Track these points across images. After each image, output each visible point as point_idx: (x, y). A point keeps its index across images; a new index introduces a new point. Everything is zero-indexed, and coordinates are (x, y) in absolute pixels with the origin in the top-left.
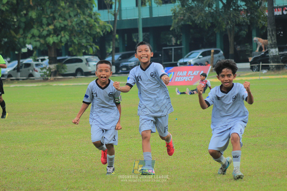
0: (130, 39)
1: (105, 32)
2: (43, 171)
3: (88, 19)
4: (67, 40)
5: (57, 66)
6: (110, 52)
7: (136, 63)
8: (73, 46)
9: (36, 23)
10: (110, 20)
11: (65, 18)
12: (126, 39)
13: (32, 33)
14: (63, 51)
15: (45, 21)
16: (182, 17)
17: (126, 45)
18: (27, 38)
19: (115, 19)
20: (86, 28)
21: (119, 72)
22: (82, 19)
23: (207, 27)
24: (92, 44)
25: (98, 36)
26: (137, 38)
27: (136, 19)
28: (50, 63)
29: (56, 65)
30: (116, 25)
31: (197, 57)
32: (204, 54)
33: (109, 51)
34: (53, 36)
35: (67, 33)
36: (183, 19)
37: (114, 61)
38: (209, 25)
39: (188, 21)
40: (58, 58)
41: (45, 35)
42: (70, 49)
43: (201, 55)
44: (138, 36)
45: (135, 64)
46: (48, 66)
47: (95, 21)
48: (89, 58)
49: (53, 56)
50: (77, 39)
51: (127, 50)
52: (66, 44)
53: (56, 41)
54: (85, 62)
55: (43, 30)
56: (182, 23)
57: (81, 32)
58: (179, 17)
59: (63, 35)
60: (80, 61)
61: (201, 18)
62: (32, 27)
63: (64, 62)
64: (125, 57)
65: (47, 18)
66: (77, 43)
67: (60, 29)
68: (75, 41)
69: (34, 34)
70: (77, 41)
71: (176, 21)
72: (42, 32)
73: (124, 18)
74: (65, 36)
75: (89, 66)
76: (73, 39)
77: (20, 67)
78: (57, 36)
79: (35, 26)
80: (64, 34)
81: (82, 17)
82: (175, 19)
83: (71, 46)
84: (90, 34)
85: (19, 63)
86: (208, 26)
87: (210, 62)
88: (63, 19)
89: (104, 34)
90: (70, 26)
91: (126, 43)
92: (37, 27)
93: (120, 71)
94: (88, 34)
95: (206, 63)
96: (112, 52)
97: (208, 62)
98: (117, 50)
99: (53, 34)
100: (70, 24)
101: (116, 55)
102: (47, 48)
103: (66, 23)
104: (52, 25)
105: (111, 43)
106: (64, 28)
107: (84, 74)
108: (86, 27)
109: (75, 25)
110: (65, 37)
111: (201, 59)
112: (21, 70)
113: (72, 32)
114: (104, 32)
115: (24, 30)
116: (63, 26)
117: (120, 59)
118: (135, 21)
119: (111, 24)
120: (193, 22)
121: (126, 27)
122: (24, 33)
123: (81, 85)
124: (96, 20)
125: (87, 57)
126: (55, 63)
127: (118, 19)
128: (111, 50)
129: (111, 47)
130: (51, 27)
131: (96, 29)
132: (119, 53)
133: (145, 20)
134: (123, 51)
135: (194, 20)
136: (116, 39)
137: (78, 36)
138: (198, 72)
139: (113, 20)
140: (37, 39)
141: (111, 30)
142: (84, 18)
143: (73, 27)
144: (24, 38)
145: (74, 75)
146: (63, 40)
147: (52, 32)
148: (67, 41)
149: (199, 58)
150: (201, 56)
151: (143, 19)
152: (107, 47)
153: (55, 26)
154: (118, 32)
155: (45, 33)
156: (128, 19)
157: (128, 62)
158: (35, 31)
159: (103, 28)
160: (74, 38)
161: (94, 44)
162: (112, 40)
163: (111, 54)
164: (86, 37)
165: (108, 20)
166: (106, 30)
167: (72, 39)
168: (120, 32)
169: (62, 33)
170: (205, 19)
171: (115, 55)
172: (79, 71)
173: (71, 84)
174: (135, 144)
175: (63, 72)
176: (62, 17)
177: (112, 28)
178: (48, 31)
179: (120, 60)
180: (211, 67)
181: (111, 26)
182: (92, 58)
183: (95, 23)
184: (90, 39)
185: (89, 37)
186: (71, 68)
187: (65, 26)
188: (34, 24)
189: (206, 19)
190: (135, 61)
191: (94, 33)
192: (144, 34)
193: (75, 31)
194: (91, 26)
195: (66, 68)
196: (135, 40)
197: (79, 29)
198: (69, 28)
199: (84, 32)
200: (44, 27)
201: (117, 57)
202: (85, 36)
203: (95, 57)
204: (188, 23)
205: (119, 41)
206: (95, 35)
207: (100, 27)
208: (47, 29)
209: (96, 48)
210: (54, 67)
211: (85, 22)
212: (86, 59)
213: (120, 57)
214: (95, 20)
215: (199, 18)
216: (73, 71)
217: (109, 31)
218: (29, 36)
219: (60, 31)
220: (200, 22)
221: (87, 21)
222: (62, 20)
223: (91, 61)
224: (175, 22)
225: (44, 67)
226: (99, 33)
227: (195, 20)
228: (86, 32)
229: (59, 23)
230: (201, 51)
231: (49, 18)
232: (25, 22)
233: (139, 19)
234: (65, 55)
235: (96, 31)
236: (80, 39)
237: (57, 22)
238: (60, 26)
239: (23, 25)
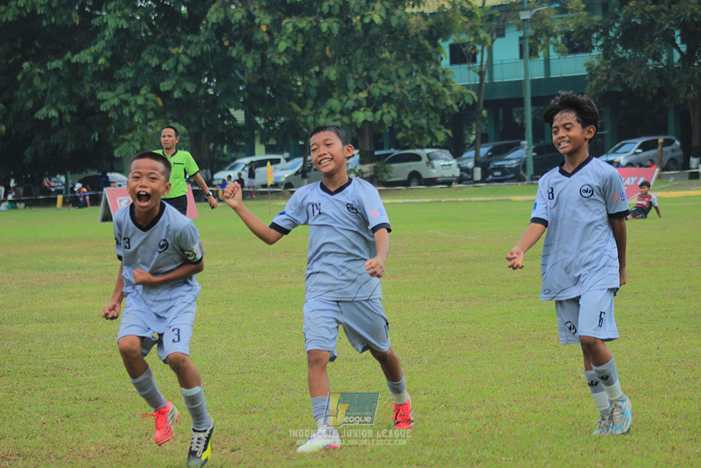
0: (509, 117)
1: (463, 105)
2: (350, 360)
3: (432, 81)
4: (393, 118)
5: (374, 167)
6: (471, 142)
7: (520, 162)
8: (403, 130)
9: (337, 89)
10: (473, 83)
11: (389, 79)
12: (501, 118)
13: (328, 106)
14: (386, 141)
15: (351, 84)
16: (605, 78)
17: (501, 130)
18: (321, 116)
19: (482, 80)
20: (428, 97)
21: (487, 179)
22: (418, 83)
23: (650, 97)
24: (438, 126)
25: (449, 113)
26: (520, 117)
27: (521, 81)
28: (362, 162)
29: (372, 165)
30: (483, 92)
31: (632, 152)
32: (644, 147)
33: (470, 140)
34: (365, 111)
35: (393, 106)
36: (605, 81)
37: (478, 159)
38: (655, 92)
39: (616, 86)
40: (377, 153)
41: (351, 108)
42: (400, 135)
43: (639, 148)
44: (523, 111)
45: (518, 164)
46: (359, 167)
47: (444, 86)
48: (433, 152)
49: (368, 149)
50: (411, 118)
51: (502, 139)
52: (391, 128)
53: (370, 119)
54: (425, 159)
55: (347, 100)
56: (605, 87)
57: (418, 106)
58: (599, 77)
59: (386, 111)
60: (417, 158)
61: (640, 80)
62: (331, 96)
63: (387, 159)
64: (499, 152)
65: (356, 80)
66: (409, 125)
67: (381, 99)
68: (407, 123)
69: (333, 108)
70: (411, 122)
71: (594, 83)
72: (345, 103)
73: (497, 79)
74: (389, 112)
75: (433, 167)
76: (403, 118)
77: (306, 169)
78: (375, 111)
79: (335, 95)
80: (387, 108)
81: (419, 79)
82: (591, 80)
83: (400, 130)
84: (435, 109)
85: (305, 161)
86: (651, 94)
87: (656, 160)
88: (386, 82)
89: (460, 108)
90: (398, 95)
91: (501, 125)
92: (338, 96)
93: (490, 177)
94: (432, 107)
95: (649, 163)
96: (475, 141)
97: (652, 161)
98: (484, 139)
99: (365, 107)
100: (398, 91)
101: (483, 147)
102: (356, 134)
103: (390, 88)
104: (364, 91)
105: (474, 125)
106: (387, 99)
107: (423, 182)
108: (427, 95)
109: (406, 93)
110: (388, 114)
111: (639, 155)
112: (308, 174)
113: (402, 106)
114: (460, 105)
115: (315, 101)
116: (385, 94)
117: (489, 154)
118: (518, 85)
119: (474, 90)
120: (624, 86)
121: (501, 96)
122: (315, 106)
123: (419, 202)
124: (447, 84)
125: (429, 151)
126: (371, 162)
127: (486, 80)
128: (473, 138)
129: (474, 132)
130: (363, 95)
131: (446, 99)
132: (486, 145)
133: (535, 83)
134: (496, 140)
135: (626, 82)
136: (483, 119)
137: (413, 112)
138: (634, 179)
139: (478, 82)
140: (338, 116)
141: (474, 102)
142: (423, 80)
143: (405, 97)
144: (314, 117)
145: (406, 184)
146: (387, 119)
147: (365, 103)
148: (393, 121)
149: (635, 153)
150: (640, 151)
151: (533, 81)
152: (466, 132)
153: (369, 93)
154: (487, 104)
155: (350, 104)
156: (505, 80)
157: (504, 160)
158: (334, 103)
159: (459, 97)
160: (406, 117)
161: (442, 127)
162: (474, 120)
163: (474, 146)
164: (428, 115)
165: (468, 83)
166: (464, 102)
167: (401, 117)
168: (491, 105)
169: (384, 106)
170: (647, 81)
171: (480, 147)
172: (415, 177)
173: (401, 201)
174: (519, 312)
175: (386, 178)
176: (384, 79)
177: (476, 98)
178: (356, 100)
179: (489, 156)
180: (657, 170)
181: (474, 94)
182: (439, 153)
183: (444, 89)
184: (435, 118)
185: (432, 115)
186: (401, 171)
187: (390, 94)
188: (334, 91)
189: (649, 81)
190: (517, 158)
191: (442, 107)
192: (535, 108)
193: (408, 104)
194: (436, 93)
195: (390, 172)
196: (517, 120)
197: (414, 99)
198: (396, 98)
199: (423, 104)
200: (350, 94)
201: (484, 151)
202: (425, 113)
203: (444, 151)
204: (615, 89)
205: (487, 122)
206: (443, 110)
207: (453, 96)
208: (355, 97)
209: (447, 134)
210: (368, 170)
211: (424, 87)
212: (428, 155)
213: (490, 151)
214: (443, 82)
215: (635, 80)
216: (404, 177)
217: (471, 103)
218: (325, 112)
219: (381, 103)
220: (638, 87)
221: (429, 86)
222: (384, 84)
223: (437, 158)
224: (591, 85)
225: (351, 170)
226: (451, 106)
227: (628, 83)
228: (428, 105)
229: (378, 89)
230: (639, 141)
231: (359, 79)
232: (317, 88)
233: (523, 81)
234: (390, 148)
235: (445, 104)
236: (415, 119)
237: (374, 87)
238: (380, 94)
239: (313, 92)
